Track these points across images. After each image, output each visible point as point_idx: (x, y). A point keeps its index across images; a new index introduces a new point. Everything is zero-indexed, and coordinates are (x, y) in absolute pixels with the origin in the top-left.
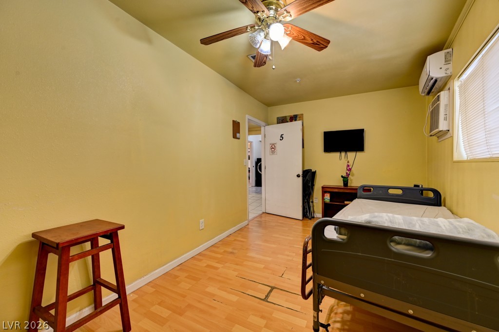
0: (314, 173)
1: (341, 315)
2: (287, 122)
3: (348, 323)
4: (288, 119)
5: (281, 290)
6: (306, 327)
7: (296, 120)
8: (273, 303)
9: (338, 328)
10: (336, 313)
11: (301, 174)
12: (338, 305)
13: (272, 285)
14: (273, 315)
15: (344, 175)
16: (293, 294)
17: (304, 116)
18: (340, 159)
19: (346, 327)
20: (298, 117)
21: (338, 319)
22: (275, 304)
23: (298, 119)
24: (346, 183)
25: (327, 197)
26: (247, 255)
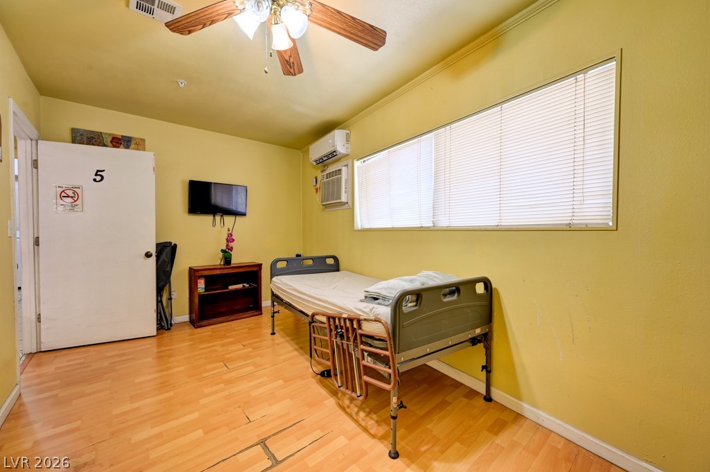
0: (174, 248)
1: (352, 405)
2: (105, 145)
3: (364, 406)
4: (108, 140)
5: (274, 434)
6: (350, 440)
7: (127, 147)
8: (290, 456)
9: (365, 416)
10: (348, 407)
11: (153, 251)
12: (339, 399)
13: (256, 440)
14: (310, 466)
15: (224, 248)
16: (293, 427)
17: (146, 143)
18: (214, 224)
19: (367, 410)
20: (133, 142)
21: (356, 409)
22: (293, 454)
23: (132, 146)
24: (227, 260)
25: (201, 285)
26: (133, 442)
